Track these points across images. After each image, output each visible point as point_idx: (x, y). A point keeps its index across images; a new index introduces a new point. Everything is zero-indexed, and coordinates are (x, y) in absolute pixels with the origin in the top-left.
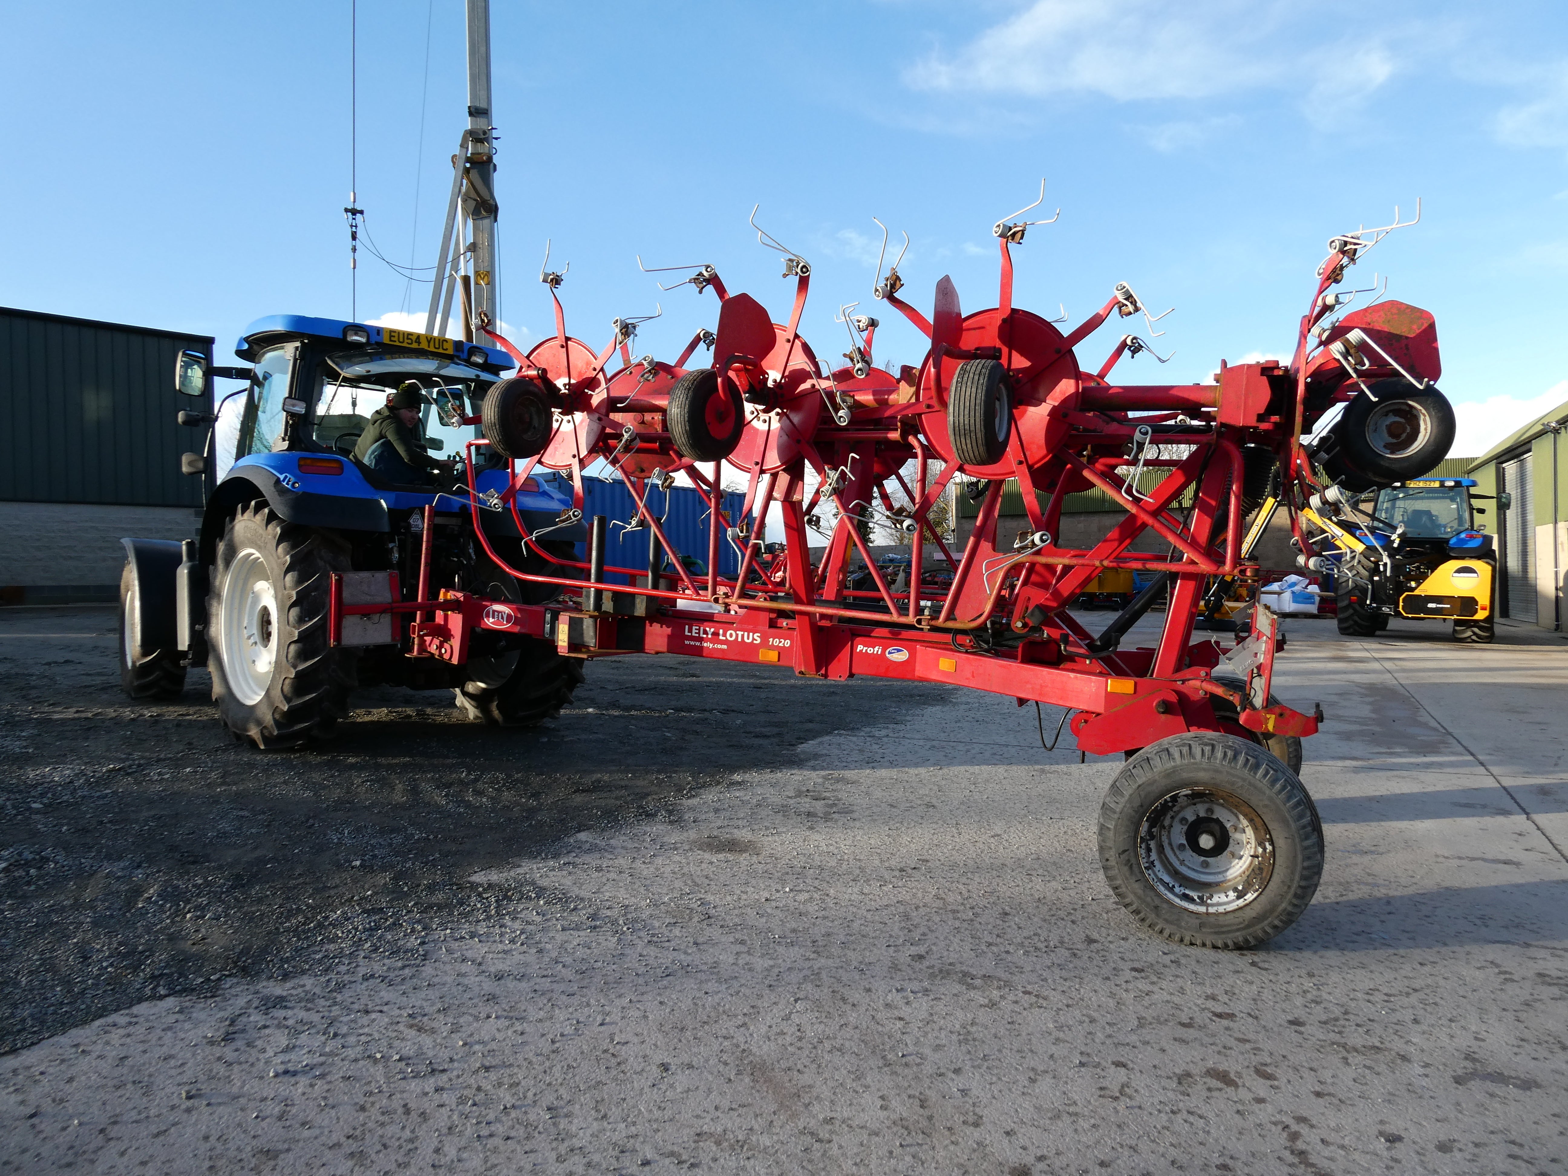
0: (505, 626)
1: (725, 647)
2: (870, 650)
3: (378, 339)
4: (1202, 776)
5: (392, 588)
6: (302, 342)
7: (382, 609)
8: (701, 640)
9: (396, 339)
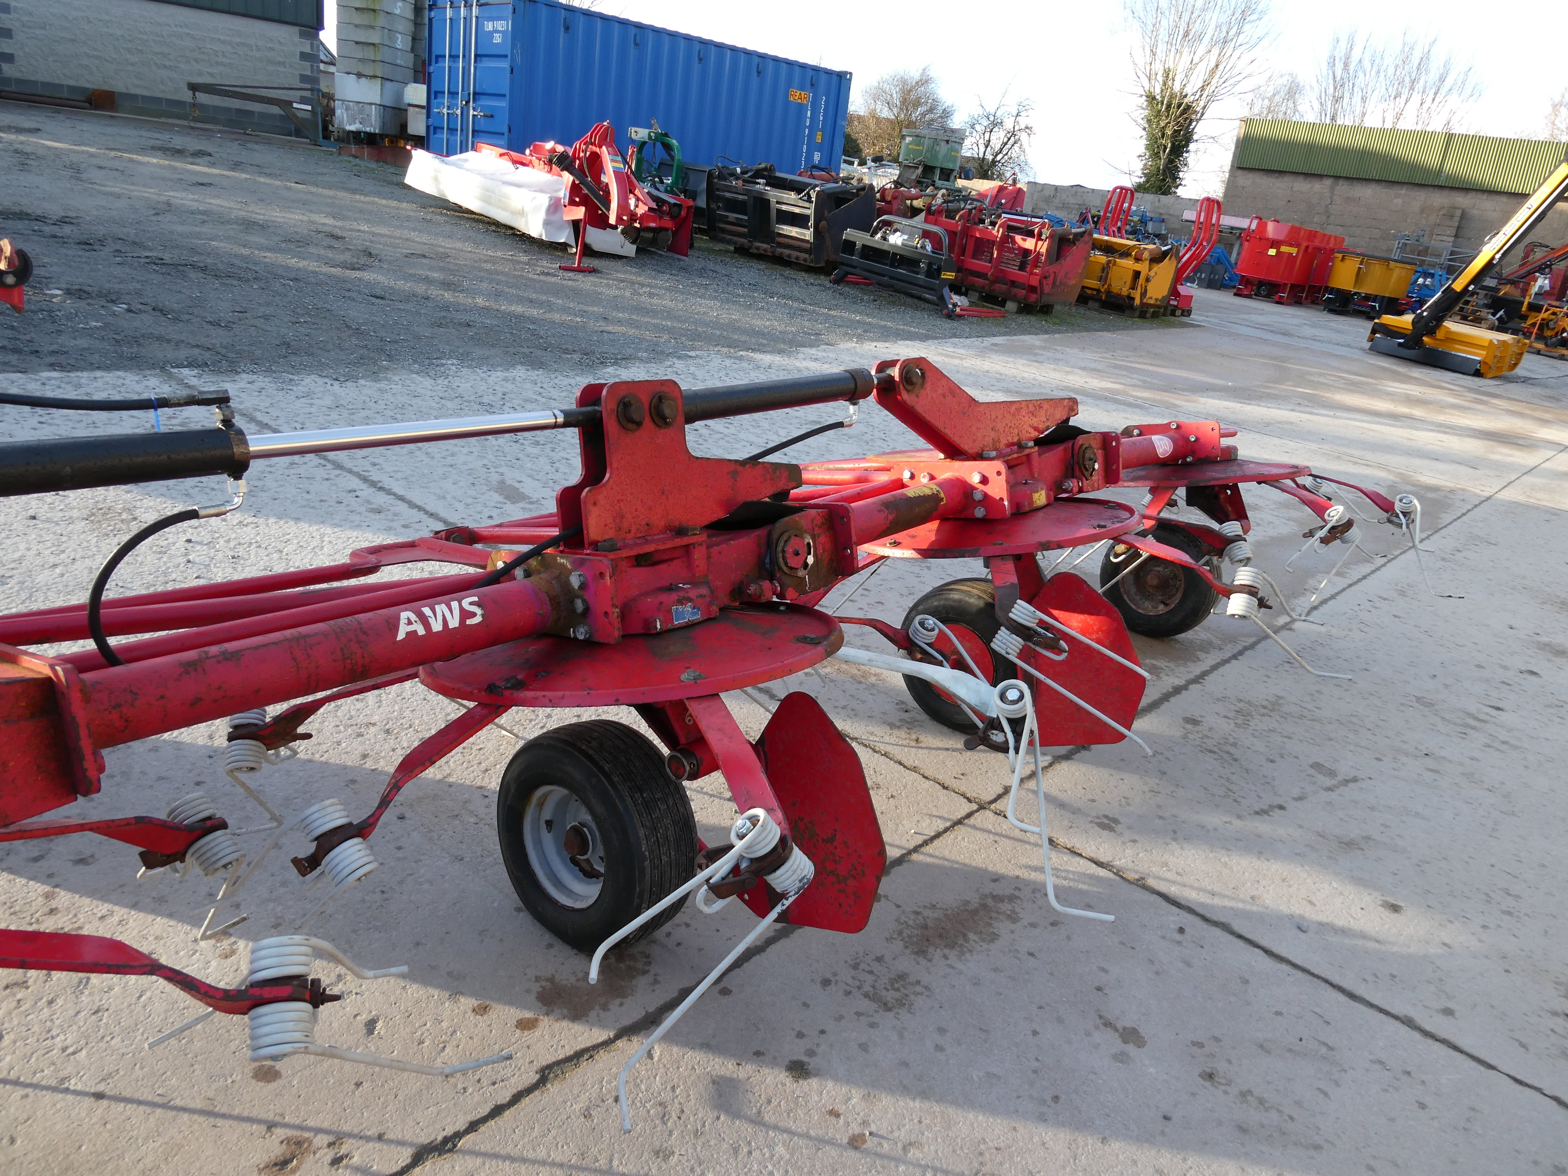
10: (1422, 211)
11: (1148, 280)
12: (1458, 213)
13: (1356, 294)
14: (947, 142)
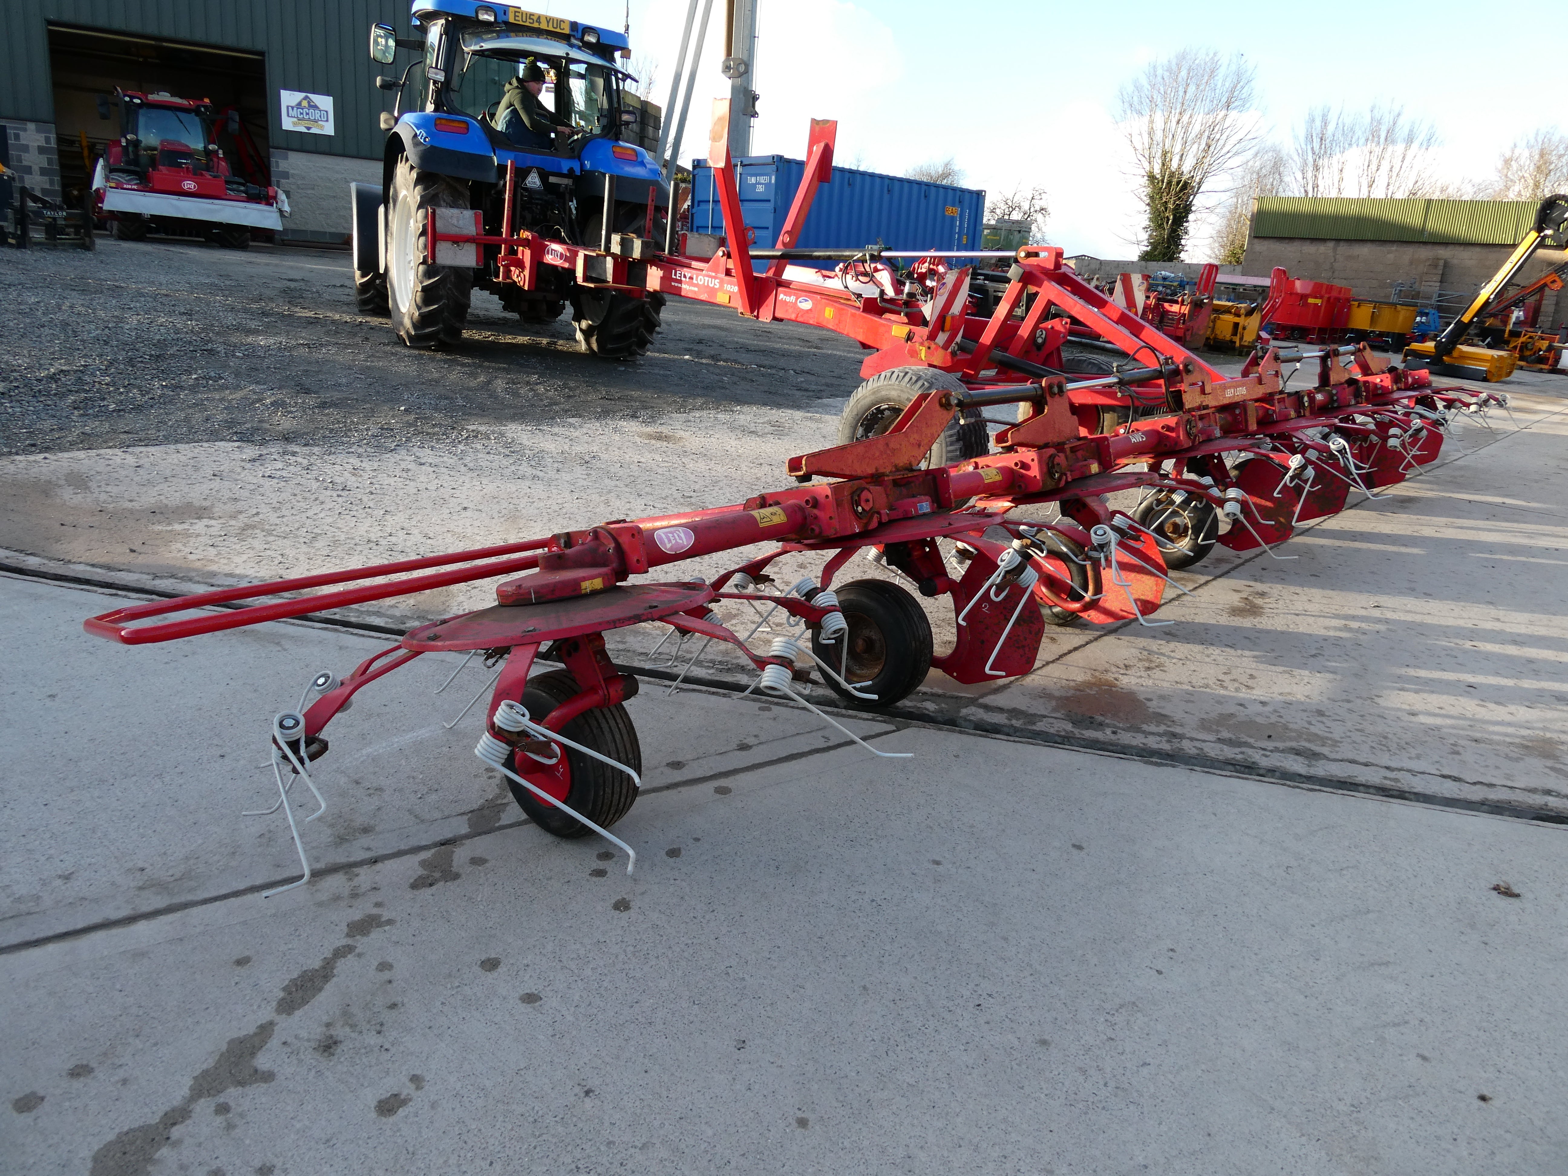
0: (558, 262)
1: (696, 289)
2: (788, 299)
3: (504, 18)
4: (894, 394)
5: (477, 223)
6: (447, 20)
7: (467, 239)
8: (680, 282)
9: (520, 19)
10: (1411, 263)
11: (1244, 328)
12: (1441, 263)
13: (1371, 332)
14: (1019, 231)
